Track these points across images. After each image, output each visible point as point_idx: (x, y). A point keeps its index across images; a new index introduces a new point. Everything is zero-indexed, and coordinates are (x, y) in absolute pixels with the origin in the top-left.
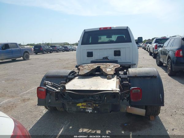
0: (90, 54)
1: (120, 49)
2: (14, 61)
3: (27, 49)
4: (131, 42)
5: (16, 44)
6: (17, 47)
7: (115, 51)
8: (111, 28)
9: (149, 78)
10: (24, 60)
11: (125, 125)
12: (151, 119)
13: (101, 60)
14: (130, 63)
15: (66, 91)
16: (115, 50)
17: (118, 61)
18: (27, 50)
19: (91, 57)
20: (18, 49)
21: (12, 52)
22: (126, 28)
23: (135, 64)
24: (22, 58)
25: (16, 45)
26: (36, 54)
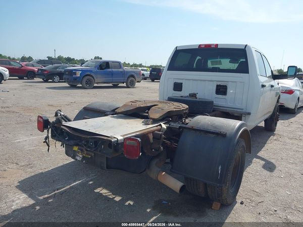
0: (178, 87)
1: (227, 83)
2: (115, 86)
3: (134, 72)
4: (248, 73)
5: (119, 63)
6: (120, 67)
7: (217, 86)
8: (217, 45)
9: (214, 135)
10: (127, 87)
11: (164, 202)
12: (213, 208)
13: (186, 97)
14: (241, 111)
15: (62, 127)
16: (219, 83)
17: (214, 102)
18: (133, 74)
19: (179, 91)
20: (121, 70)
21: (112, 74)
22: (244, 48)
23: (249, 114)
24: (125, 85)
25: (119, 65)
26: (153, 81)
